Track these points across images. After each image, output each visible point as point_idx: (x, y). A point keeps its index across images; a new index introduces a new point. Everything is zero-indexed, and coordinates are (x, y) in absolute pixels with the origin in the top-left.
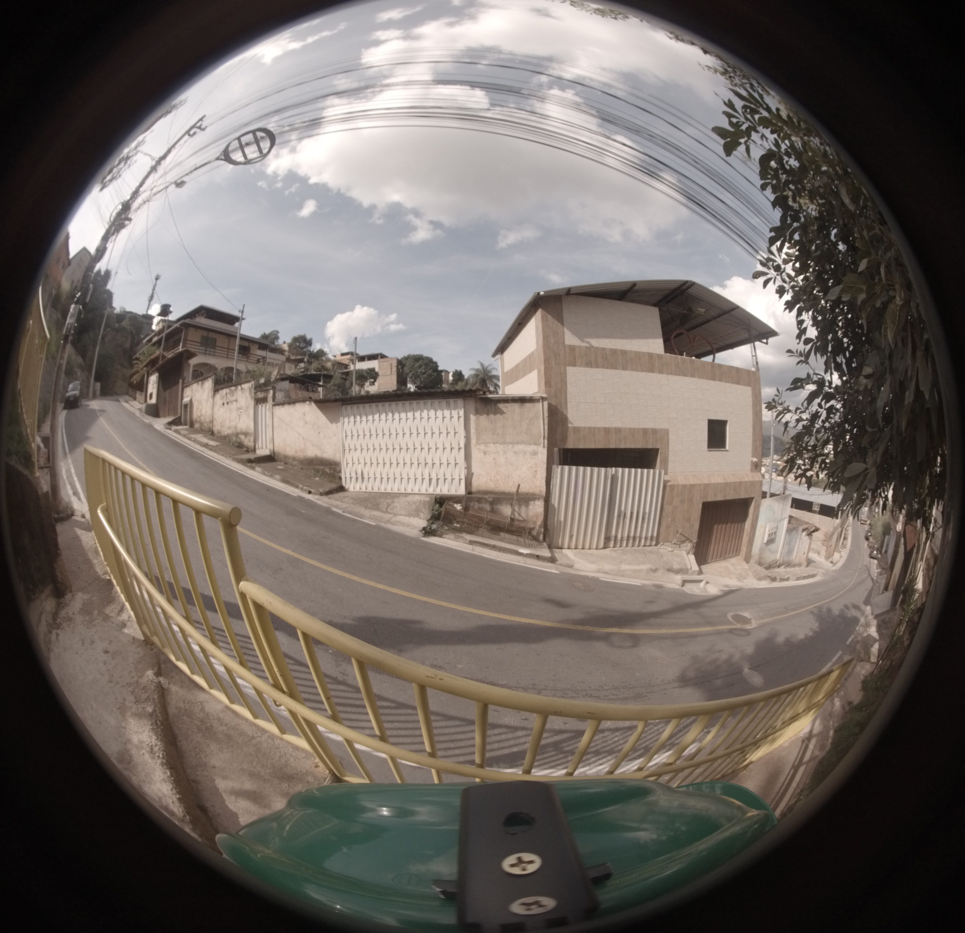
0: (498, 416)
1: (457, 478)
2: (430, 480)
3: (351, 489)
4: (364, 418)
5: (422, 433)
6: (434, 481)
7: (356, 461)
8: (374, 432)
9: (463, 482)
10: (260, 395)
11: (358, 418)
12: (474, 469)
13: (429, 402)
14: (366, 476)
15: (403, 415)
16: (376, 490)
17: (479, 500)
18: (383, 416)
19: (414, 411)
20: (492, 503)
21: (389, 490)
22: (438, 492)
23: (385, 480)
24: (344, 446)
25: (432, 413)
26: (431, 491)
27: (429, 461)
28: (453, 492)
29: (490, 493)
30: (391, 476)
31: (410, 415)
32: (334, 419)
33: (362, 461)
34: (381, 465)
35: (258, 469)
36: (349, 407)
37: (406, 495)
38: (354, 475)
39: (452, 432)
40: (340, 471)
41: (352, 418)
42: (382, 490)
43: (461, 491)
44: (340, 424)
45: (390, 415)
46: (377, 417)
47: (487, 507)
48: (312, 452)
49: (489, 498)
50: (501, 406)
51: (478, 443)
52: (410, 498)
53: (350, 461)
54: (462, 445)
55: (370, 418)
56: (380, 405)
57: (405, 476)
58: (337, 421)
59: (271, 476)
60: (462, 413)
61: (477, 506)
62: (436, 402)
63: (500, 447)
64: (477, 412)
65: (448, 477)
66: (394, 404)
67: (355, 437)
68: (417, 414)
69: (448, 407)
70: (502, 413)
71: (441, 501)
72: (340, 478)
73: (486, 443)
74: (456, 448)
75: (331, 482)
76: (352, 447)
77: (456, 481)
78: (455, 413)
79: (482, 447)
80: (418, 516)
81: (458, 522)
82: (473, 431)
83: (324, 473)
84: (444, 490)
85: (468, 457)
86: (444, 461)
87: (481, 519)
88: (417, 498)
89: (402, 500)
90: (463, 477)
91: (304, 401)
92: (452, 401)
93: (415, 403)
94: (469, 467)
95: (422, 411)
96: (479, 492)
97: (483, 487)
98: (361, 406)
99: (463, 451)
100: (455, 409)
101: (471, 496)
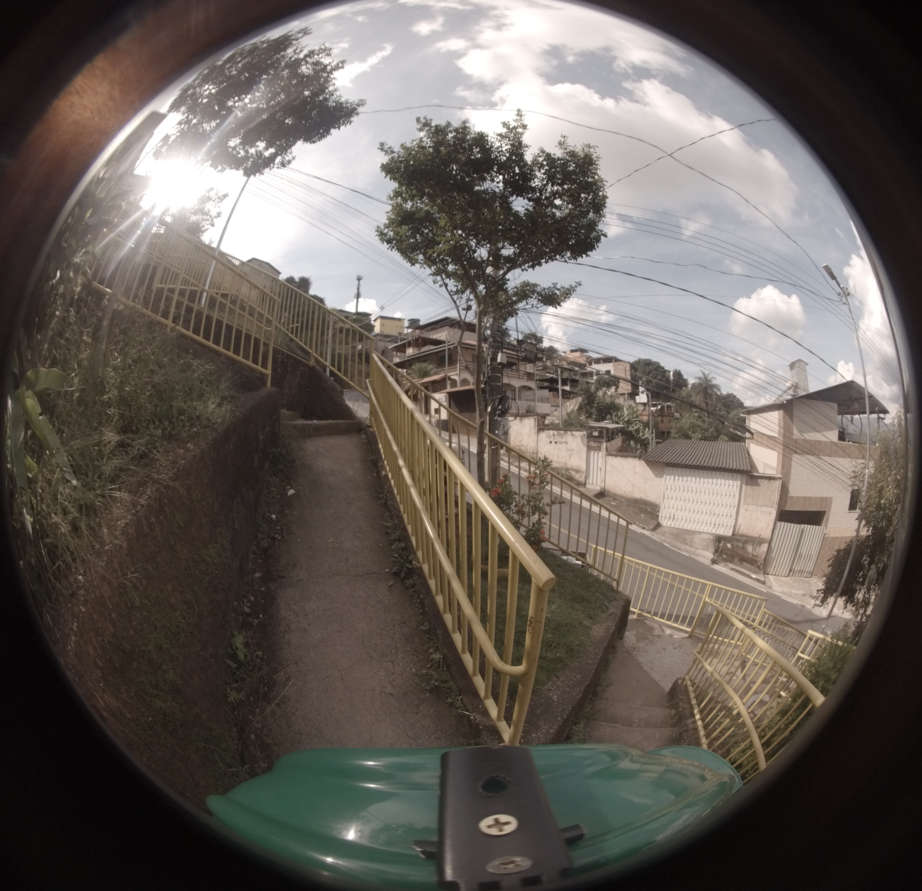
0: (757, 487)
1: (729, 525)
2: (715, 525)
6: (717, 526)
9: (732, 528)
10: (593, 444)
11: (677, 478)
12: (740, 521)
14: (676, 517)
16: (682, 527)
17: (739, 541)
19: (713, 478)
20: (744, 543)
21: (690, 528)
22: (717, 533)
23: (689, 521)
24: (664, 495)
26: (714, 532)
27: (716, 513)
28: (725, 534)
29: (746, 536)
30: (693, 519)
32: (658, 475)
33: (675, 507)
36: (671, 469)
37: (700, 533)
39: (731, 495)
40: (658, 511)
41: (672, 478)
42: (686, 528)
43: (731, 534)
44: (663, 480)
47: (741, 545)
48: (638, 495)
49: (745, 540)
50: (760, 481)
51: (745, 504)
52: (702, 536)
54: (736, 504)
58: (663, 477)
60: (739, 483)
61: (737, 544)
63: (754, 508)
64: (748, 484)
65: (725, 524)
67: (673, 490)
69: (732, 479)
71: (719, 539)
72: (658, 517)
73: (749, 504)
74: (733, 505)
77: (729, 527)
78: (735, 483)
79: (747, 507)
80: (708, 550)
81: (727, 555)
82: (743, 496)
84: (721, 532)
85: (738, 512)
86: (725, 514)
87: (738, 554)
88: (706, 536)
89: (698, 536)
90: (733, 525)
91: (634, 457)
92: (735, 475)
94: (737, 519)
96: (740, 535)
97: (743, 532)
98: (680, 470)
99: (735, 508)
100: (736, 480)
101: (735, 537)
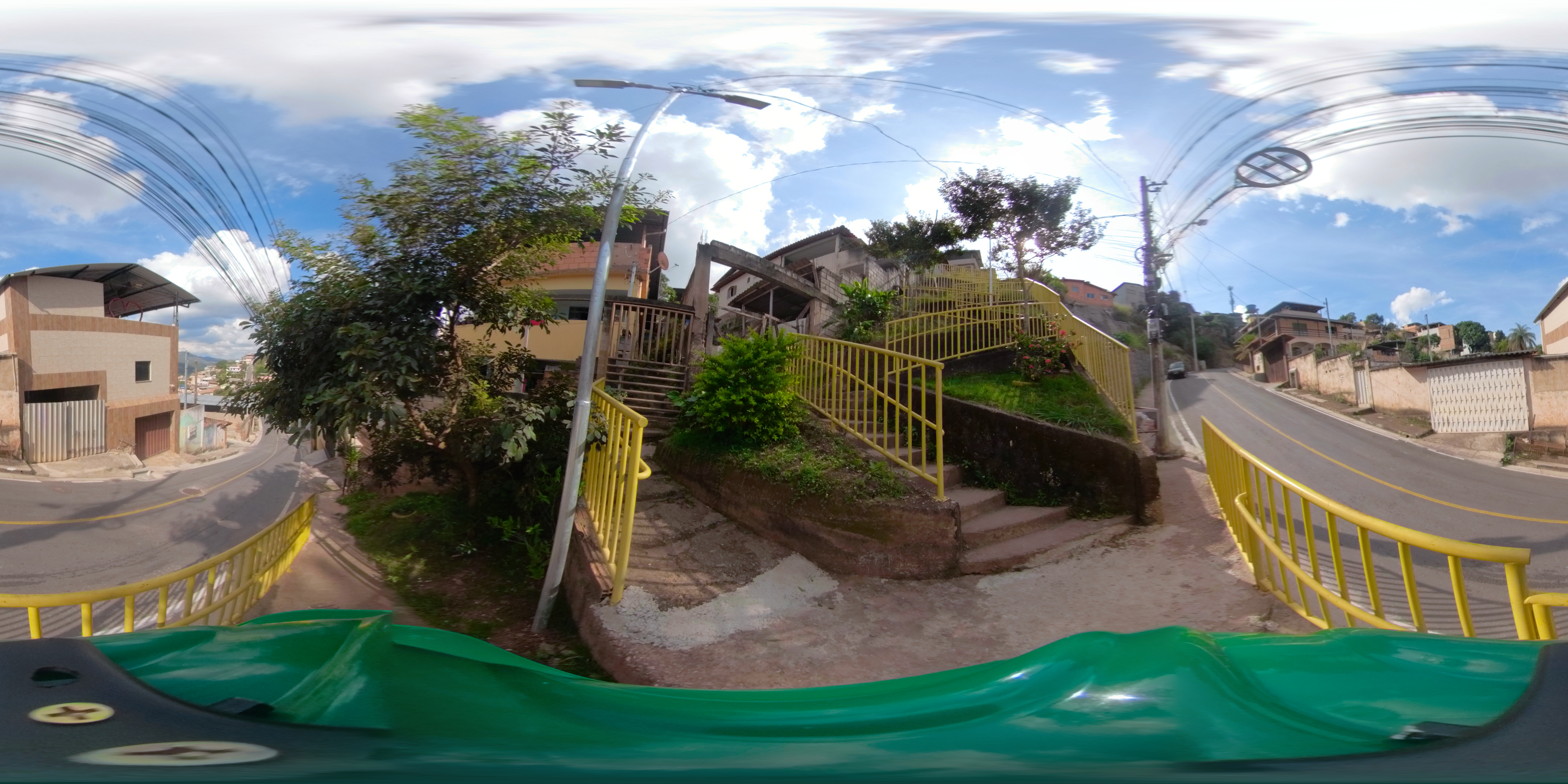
0: (1550, 371)
1: (1522, 419)
2: (1502, 421)
3: (1440, 431)
4: (1446, 378)
5: (1493, 387)
6: (1505, 422)
7: (1442, 410)
8: (1455, 388)
9: (1527, 421)
10: (1358, 364)
11: (1442, 378)
12: (1535, 412)
13: (1497, 363)
14: (1451, 421)
15: (1477, 374)
16: (1459, 431)
17: (1540, 434)
18: (1462, 376)
19: (1485, 370)
20: (1549, 435)
21: (1470, 431)
22: (1508, 430)
23: (1466, 424)
24: (1432, 400)
25: (1500, 371)
26: (1503, 429)
27: (1500, 408)
28: (1519, 429)
29: (1548, 427)
30: (1471, 420)
31: (1483, 373)
32: (1422, 380)
33: (1447, 410)
34: (1463, 412)
35: (1362, 419)
36: (1433, 370)
37: (1484, 434)
38: (1441, 421)
39: (1516, 385)
40: (1430, 419)
41: (1437, 379)
42: (1465, 431)
43: (1526, 428)
44: (1427, 384)
45: (1467, 374)
46: (1456, 376)
47: (1546, 438)
48: (1405, 405)
49: (1547, 431)
50: (1551, 363)
51: (1536, 392)
52: (1487, 436)
53: (1437, 410)
54: (1524, 394)
55: (1451, 377)
56: (1458, 367)
57: (1482, 420)
58: (1425, 381)
59: (1374, 425)
60: (1522, 370)
61: (1538, 438)
62: (1502, 363)
63: (1552, 394)
64: (1534, 369)
65: (1515, 418)
66: (1469, 366)
67: (1440, 393)
68: (1488, 373)
69: (1512, 366)
70: (1552, 368)
71: (1512, 437)
72: (1430, 424)
73: (1542, 392)
74: (1520, 396)
75: (1423, 427)
76: (1439, 400)
77: (1522, 421)
78: (1517, 370)
79: (1539, 394)
80: (1495, 450)
81: (1525, 452)
82: (1531, 383)
83: (1417, 421)
84: (1513, 428)
85: (1529, 403)
86: (1512, 407)
87: (1543, 448)
88: (1492, 435)
89: (1482, 438)
90: (1526, 417)
91: (1395, 367)
92: (1514, 361)
93: (1485, 364)
94: (1530, 410)
95: (1492, 370)
96: (1539, 428)
97: (1542, 424)
98: (1443, 369)
99: (1525, 398)
100: (1517, 367)
101: (1533, 431)
